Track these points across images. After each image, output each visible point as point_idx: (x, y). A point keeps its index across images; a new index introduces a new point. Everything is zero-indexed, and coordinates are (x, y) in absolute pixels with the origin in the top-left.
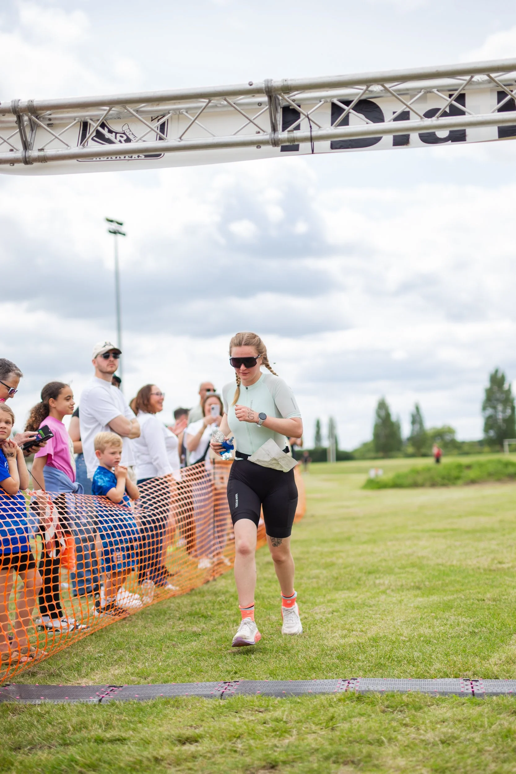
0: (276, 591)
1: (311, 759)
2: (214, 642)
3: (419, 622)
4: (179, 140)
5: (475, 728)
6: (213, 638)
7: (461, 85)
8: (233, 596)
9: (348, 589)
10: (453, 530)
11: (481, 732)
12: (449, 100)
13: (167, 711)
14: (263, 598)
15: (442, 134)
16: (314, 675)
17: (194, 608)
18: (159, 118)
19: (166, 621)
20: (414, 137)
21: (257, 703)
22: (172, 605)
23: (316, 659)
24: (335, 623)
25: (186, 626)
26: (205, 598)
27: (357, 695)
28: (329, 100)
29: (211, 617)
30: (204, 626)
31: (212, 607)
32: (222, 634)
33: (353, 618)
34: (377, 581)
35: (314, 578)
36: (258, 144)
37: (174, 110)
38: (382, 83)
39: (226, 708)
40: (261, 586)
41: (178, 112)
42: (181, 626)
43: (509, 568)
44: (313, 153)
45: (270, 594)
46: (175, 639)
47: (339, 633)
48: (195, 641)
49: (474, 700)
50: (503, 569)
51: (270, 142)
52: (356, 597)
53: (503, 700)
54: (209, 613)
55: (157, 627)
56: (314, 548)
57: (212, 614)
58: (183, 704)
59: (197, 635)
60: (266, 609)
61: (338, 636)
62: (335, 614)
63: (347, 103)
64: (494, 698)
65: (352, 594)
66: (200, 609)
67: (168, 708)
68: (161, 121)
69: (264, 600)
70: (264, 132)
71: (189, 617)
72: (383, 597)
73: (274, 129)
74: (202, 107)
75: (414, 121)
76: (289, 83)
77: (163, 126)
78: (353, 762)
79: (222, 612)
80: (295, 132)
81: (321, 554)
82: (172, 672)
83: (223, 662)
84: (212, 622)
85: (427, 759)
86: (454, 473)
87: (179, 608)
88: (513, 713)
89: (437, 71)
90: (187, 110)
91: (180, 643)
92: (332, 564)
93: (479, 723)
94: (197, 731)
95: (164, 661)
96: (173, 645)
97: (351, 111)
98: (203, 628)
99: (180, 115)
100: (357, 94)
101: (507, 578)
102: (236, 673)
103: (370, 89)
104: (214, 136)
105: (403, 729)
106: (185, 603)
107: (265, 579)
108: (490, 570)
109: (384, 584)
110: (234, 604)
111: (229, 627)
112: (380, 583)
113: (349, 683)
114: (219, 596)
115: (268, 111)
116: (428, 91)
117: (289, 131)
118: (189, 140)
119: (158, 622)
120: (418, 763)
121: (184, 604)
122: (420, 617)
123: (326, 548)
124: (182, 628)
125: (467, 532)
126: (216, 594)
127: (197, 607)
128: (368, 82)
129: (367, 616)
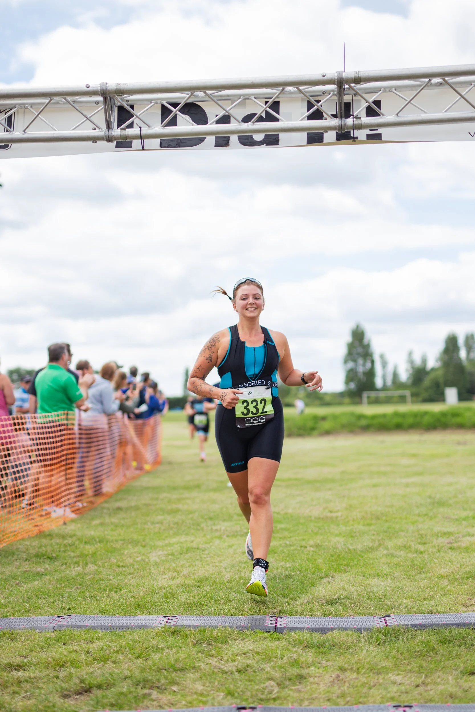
0: (120, 535)
1: (121, 684)
2: (54, 582)
3: (243, 565)
4: (23, 132)
5: (270, 660)
6: (53, 578)
7: (275, 93)
8: (79, 539)
9: (187, 534)
10: (296, 479)
11: (272, 663)
12: (265, 107)
13: (3, 643)
14: (107, 542)
15: (258, 137)
16: (139, 613)
17: (41, 550)
18: (6, 111)
19: (13, 561)
20: (234, 139)
21: (84, 637)
22: (20, 546)
23: (143, 598)
24: (167, 566)
25: (31, 566)
26: (53, 541)
27: (172, 630)
28: (159, 102)
29: (55, 558)
30: (47, 566)
31: (58, 550)
32: (63, 574)
33: (185, 562)
34: (214, 528)
35: (158, 523)
36: (94, 139)
37: (20, 104)
38: (204, 91)
39: (55, 640)
40: (107, 531)
41: (23, 106)
42: (26, 566)
43: (337, 517)
44: (143, 149)
45: (114, 538)
46: (19, 579)
47: (170, 574)
48: (38, 580)
49: (275, 635)
50: (332, 518)
51: (105, 138)
52: (192, 542)
53: (299, 636)
54: (54, 555)
55: (4, 567)
56: (165, 495)
57: (57, 556)
58: (18, 637)
59: (40, 575)
60: (107, 552)
61: (168, 578)
62: (170, 557)
63: (175, 105)
64: (293, 633)
65: (188, 538)
66: (46, 551)
67: (3, 641)
68: (9, 114)
69: (107, 544)
70: (100, 129)
71: (34, 558)
72: (217, 542)
73: (109, 126)
74: (44, 103)
75: (233, 126)
76: (122, 87)
77: (10, 118)
78: (158, 688)
79: (66, 554)
80: (127, 130)
81: (170, 501)
82: (13, 608)
83: (59, 599)
84: (56, 563)
85: (222, 685)
86: (310, 424)
87: (27, 550)
88: (306, 647)
89: (252, 82)
90: (32, 105)
91: (23, 582)
92: (178, 511)
93: (274, 655)
94: (25, 660)
95: (7, 598)
96: (17, 584)
97: (178, 113)
98: (47, 569)
99: (26, 109)
100: (184, 98)
101: (332, 526)
102: (69, 609)
103: (195, 93)
104: (55, 130)
105: (208, 660)
106: (34, 544)
107: (112, 523)
108: (319, 518)
109: (220, 530)
110: (78, 547)
111: (70, 568)
112: (216, 530)
113: (169, 619)
114: (66, 539)
115: (103, 110)
116: (247, 98)
117: (121, 129)
118: (32, 133)
119: (6, 563)
120: (214, 689)
121: (31, 546)
122: (245, 561)
123: (175, 496)
124: (27, 568)
125: (309, 482)
126: (64, 537)
127: (44, 549)
128: (192, 89)
129: (197, 560)
